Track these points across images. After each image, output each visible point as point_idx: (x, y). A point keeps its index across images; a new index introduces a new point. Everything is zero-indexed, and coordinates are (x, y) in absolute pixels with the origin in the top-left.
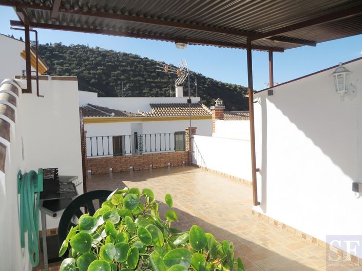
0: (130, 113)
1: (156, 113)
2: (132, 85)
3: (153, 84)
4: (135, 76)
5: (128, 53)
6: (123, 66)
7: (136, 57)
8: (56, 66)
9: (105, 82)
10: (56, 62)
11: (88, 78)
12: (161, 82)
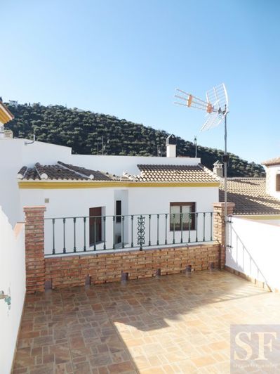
0: (114, 176)
1: (146, 176)
2: (108, 146)
3: (130, 147)
4: (111, 138)
5: (106, 114)
6: (100, 127)
7: (114, 119)
8: (33, 126)
9: (81, 144)
10: (33, 122)
11: (65, 138)
12: (138, 145)
